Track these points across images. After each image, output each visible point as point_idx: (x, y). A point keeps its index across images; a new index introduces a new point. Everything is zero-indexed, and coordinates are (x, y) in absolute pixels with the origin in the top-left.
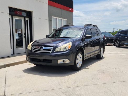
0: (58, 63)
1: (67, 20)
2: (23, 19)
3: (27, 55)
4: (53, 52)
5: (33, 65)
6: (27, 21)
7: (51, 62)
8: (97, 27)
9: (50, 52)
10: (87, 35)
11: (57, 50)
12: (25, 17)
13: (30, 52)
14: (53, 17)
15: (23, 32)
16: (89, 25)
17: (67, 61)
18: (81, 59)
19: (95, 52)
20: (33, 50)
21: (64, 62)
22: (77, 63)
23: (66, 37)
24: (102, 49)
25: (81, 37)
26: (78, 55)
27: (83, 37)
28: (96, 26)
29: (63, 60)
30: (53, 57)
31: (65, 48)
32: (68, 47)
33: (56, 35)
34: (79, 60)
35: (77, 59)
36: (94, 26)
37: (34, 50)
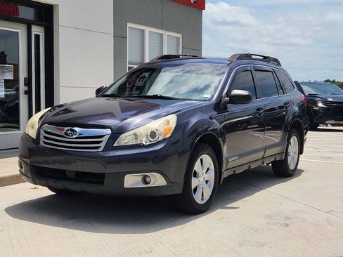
0: (127, 185)
1: (180, 36)
2: (21, 31)
3: (21, 157)
4: (109, 146)
5: (44, 192)
6: (37, 37)
7: (102, 183)
8: (279, 64)
9: (98, 147)
10: (236, 92)
11: (126, 139)
12: (29, 25)
13: (33, 146)
14: (129, 25)
15: (23, 74)
16: (248, 56)
17: (157, 180)
18: (211, 176)
19: (267, 151)
20: (42, 139)
21: (146, 183)
22: (195, 190)
23: (161, 98)
24: (294, 140)
25: (215, 98)
26: (199, 160)
27: (220, 96)
28: (276, 61)
29: (145, 177)
30: (109, 163)
31: (153, 134)
32: (161, 130)
33: (133, 86)
34: (201, 179)
35: (196, 175)
36: (266, 58)
37: (45, 138)
